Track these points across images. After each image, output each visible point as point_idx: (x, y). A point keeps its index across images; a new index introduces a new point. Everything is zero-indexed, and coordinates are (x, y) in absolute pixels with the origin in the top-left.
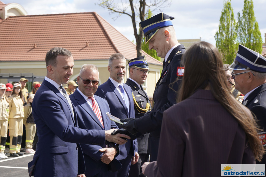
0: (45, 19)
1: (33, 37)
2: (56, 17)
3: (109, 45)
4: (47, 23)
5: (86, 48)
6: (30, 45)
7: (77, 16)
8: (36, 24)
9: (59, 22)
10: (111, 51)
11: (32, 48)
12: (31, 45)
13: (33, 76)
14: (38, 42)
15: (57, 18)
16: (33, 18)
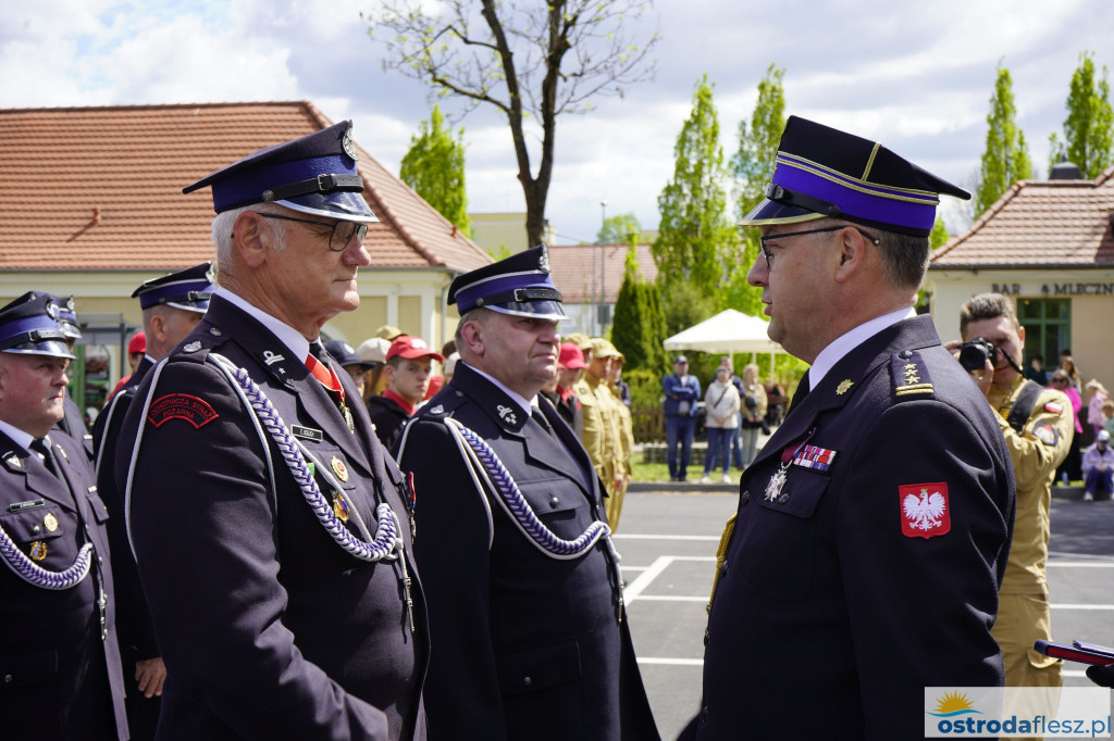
0: (125, 121)
1: (85, 184)
2: (165, 116)
4: (132, 136)
6: (75, 214)
7: (245, 114)
8: (93, 140)
9: (178, 132)
10: (384, 238)
11: (87, 222)
12: (83, 214)
13: (122, 325)
14: (104, 203)
15: (168, 120)
16: (78, 118)
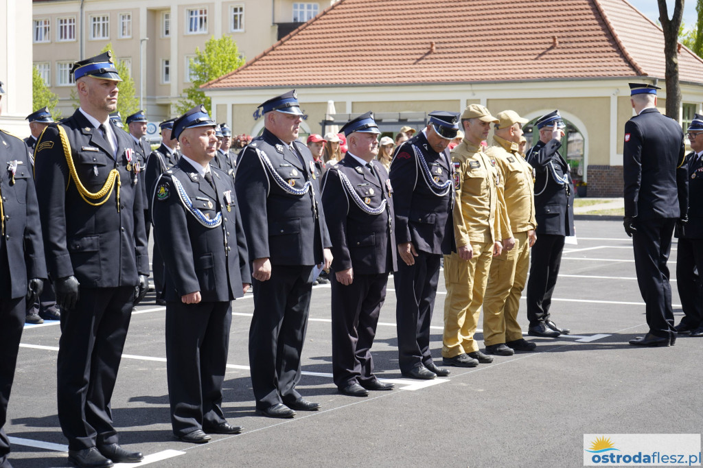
1: (428, 25)
3: (607, 43)
5: (551, 51)
6: (420, 46)
10: (612, 57)
11: (426, 51)
12: (424, 46)
14: (438, 38)
